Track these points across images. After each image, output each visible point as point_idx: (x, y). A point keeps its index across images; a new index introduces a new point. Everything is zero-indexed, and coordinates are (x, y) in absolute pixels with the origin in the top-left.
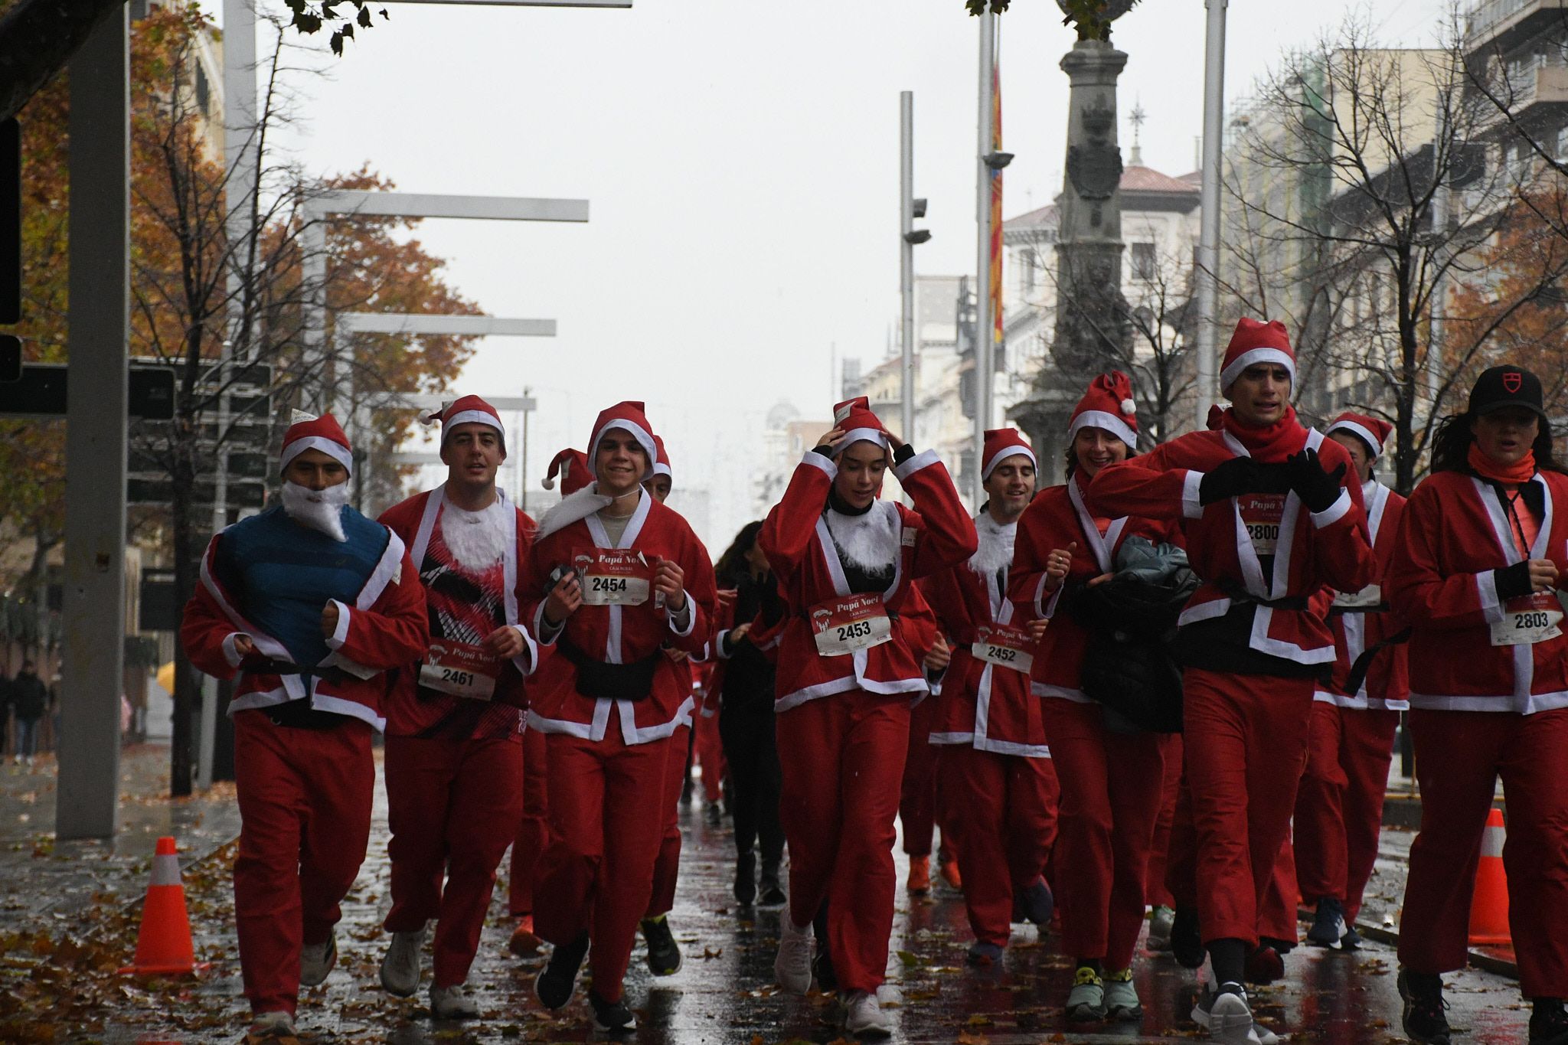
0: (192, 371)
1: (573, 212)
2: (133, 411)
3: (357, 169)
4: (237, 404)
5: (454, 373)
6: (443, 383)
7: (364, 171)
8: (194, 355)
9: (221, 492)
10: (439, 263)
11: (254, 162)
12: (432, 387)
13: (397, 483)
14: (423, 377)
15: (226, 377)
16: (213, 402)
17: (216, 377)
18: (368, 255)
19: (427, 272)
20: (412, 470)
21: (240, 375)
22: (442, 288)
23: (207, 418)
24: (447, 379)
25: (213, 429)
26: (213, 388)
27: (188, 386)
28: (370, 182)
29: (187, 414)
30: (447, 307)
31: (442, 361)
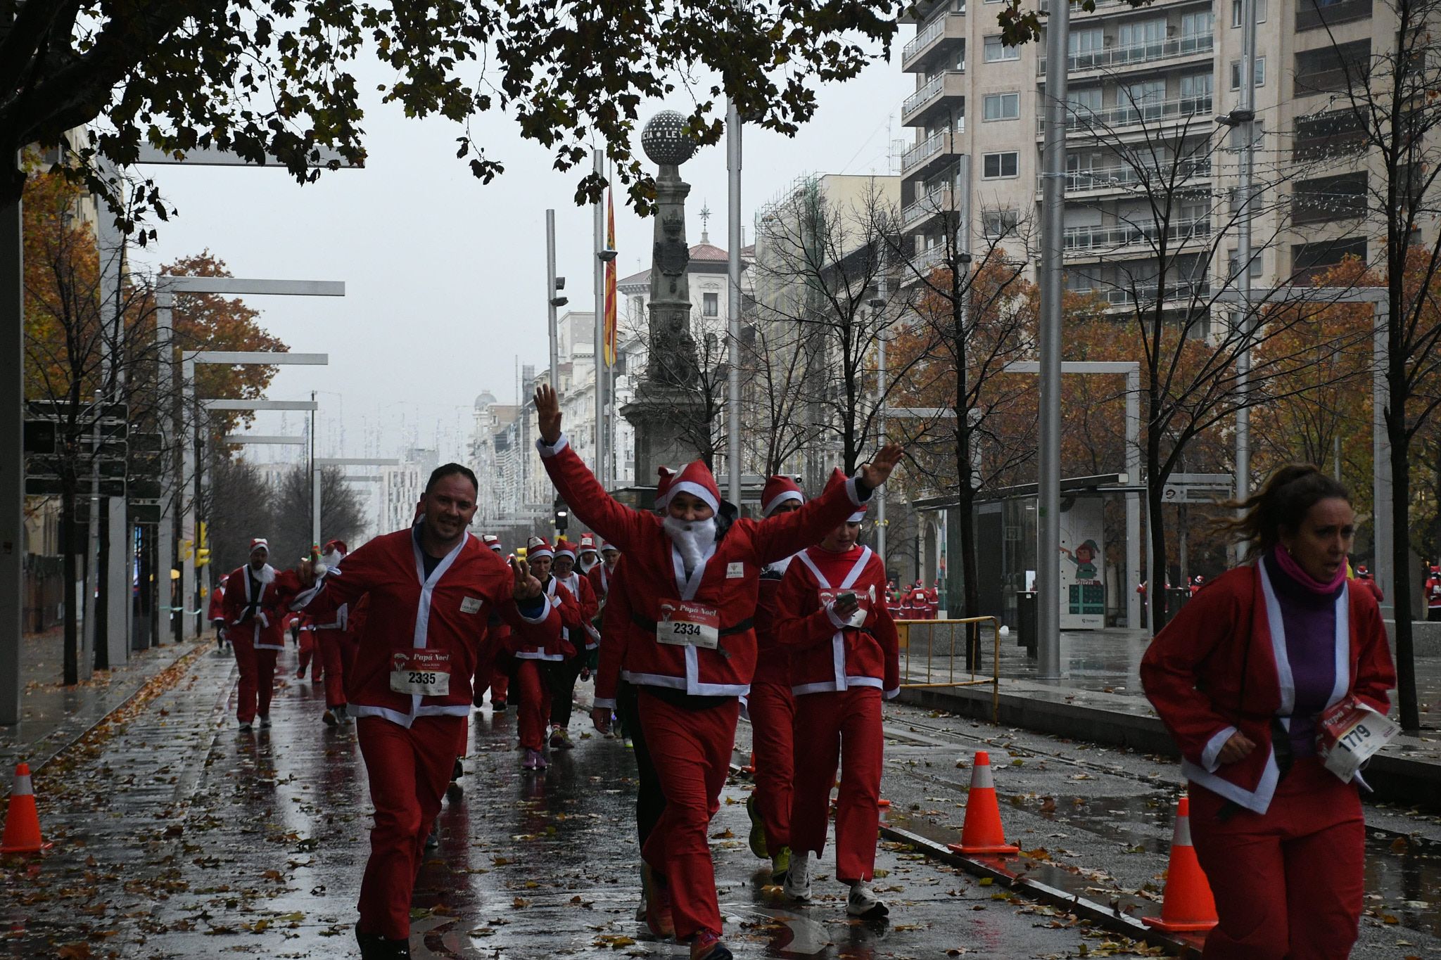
0: (75, 409)
1: (335, 290)
2: (26, 449)
3: (200, 253)
4: (105, 430)
5: (265, 385)
6: (258, 391)
7: (204, 255)
8: (75, 399)
9: (95, 487)
10: (254, 313)
11: (117, 270)
12: (250, 393)
13: (228, 455)
14: (244, 387)
15: (98, 413)
16: (89, 429)
17: (91, 412)
18: (207, 308)
19: (247, 319)
20: (238, 447)
21: (106, 411)
22: (256, 329)
23: (85, 439)
24: (260, 388)
25: (89, 447)
26: (89, 420)
27: (72, 419)
28: (209, 262)
29: (70, 439)
30: (260, 342)
31: (257, 376)
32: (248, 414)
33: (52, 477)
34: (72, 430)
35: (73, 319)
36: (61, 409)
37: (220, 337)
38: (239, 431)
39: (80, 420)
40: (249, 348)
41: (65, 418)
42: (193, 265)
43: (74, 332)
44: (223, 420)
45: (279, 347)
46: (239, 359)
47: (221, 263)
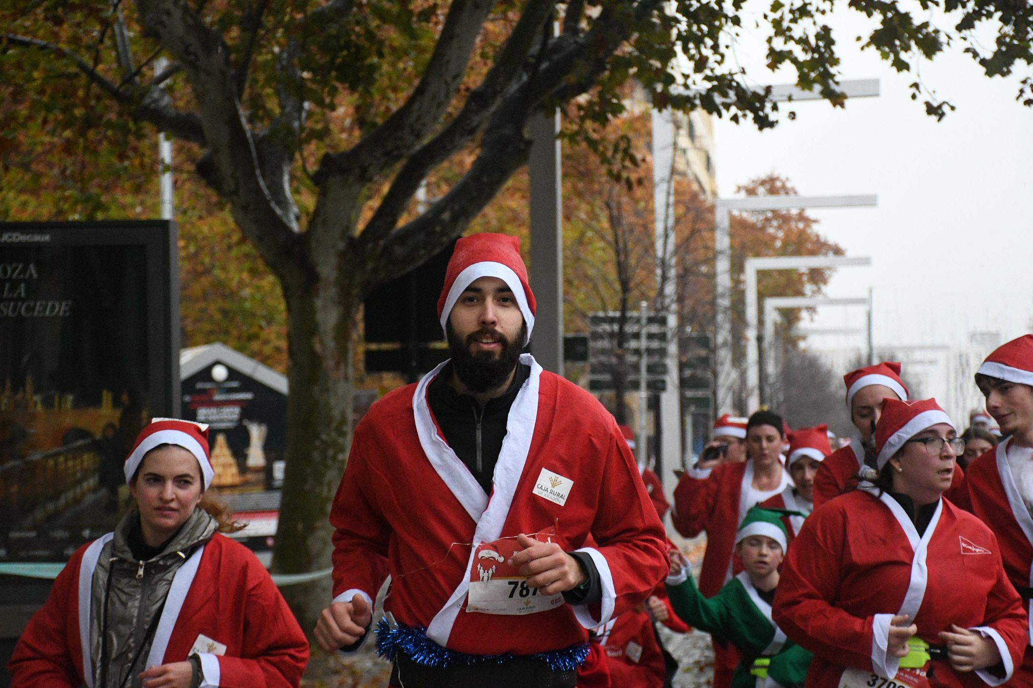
0: (623, 320)
1: (869, 201)
2: (565, 359)
4: (651, 336)
5: (825, 282)
6: (819, 289)
7: (771, 174)
8: (624, 311)
9: (643, 385)
10: (815, 221)
12: (813, 291)
13: (796, 345)
14: (807, 286)
15: (644, 321)
16: (637, 336)
17: (638, 322)
19: (809, 227)
20: (804, 338)
21: (651, 320)
22: (817, 236)
23: (633, 344)
24: (822, 286)
25: (637, 352)
26: (636, 328)
27: (621, 329)
28: (777, 179)
29: (620, 345)
30: (819, 247)
31: (817, 276)
32: (811, 309)
33: (606, 377)
34: (621, 337)
35: (621, 245)
36: (611, 320)
37: (786, 244)
38: (805, 323)
39: (630, 328)
40: (812, 253)
41: (616, 327)
42: (763, 183)
43: (622, 258)
44: (790, 316)
45: (838, 251)
46: (802, 263)
47: (787, 179)
